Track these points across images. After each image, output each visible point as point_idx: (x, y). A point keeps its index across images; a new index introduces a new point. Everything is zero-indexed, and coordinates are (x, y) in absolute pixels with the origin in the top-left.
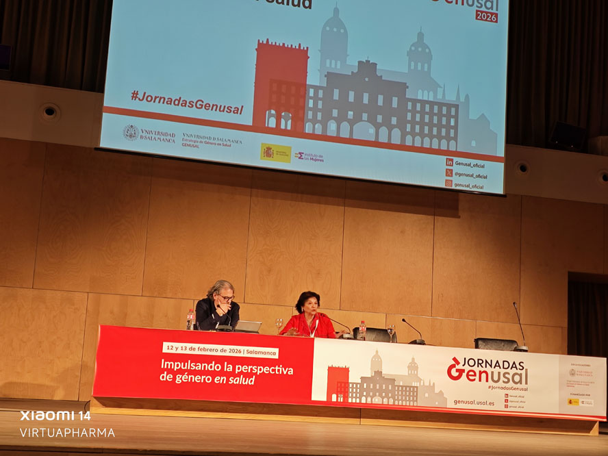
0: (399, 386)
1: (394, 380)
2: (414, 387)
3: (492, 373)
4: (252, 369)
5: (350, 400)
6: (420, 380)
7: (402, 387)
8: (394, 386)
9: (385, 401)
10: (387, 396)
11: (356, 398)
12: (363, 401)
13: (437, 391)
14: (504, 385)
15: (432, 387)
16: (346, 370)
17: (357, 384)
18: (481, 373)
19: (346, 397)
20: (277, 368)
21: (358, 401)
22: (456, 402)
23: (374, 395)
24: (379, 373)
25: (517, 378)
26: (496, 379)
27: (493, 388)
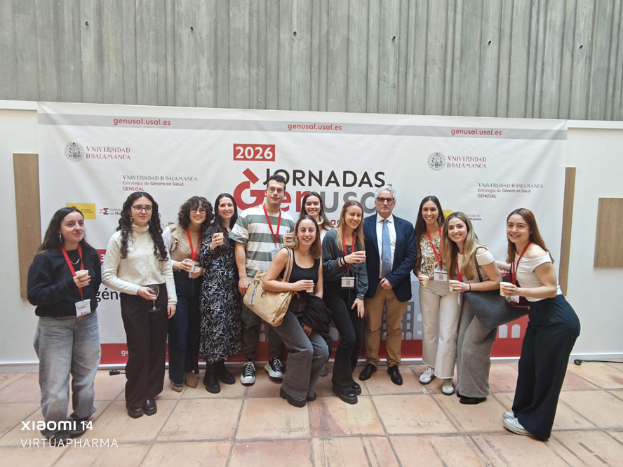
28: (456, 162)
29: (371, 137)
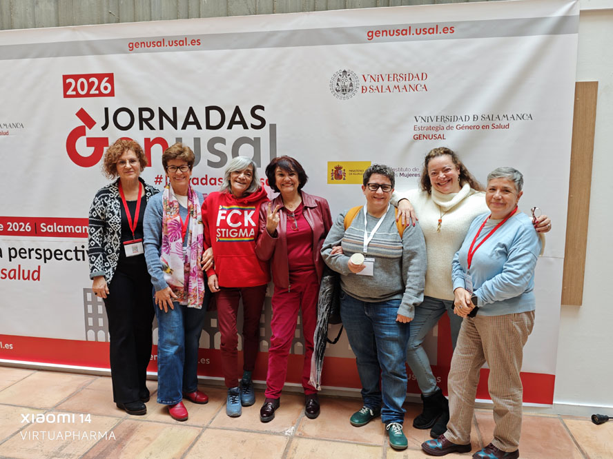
28: (375, 84)
29: (242, 53)
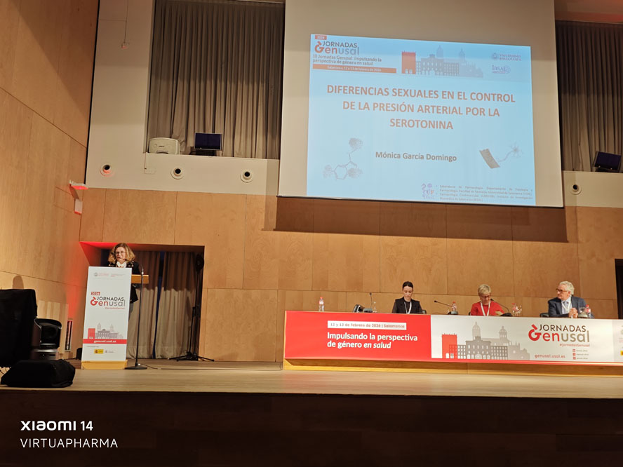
0: (493, 346)
1: (490, 342)
2: (504, 347)
3: (562, 335)
4: (388, 338)
5: (459, 357)
6: (509, 341)
7: (496, 347)
8: (490, 347)
9: (484, 357)
10: (485, 354)
11: (463, 355)
12: (469, 357)
13: (522, 349)
14: (572, 343)
15: (517, 347)
16: (455, 337)
17: (463, 346)
18: (553, 335)
19: (456, 355)
20: (406, 336)
21: (465, 357)
22: (536, 356)
23: (476, 353)
24: (478, 338)
25: (581, 338)
26: (565, 338)
27: (564, 345)
